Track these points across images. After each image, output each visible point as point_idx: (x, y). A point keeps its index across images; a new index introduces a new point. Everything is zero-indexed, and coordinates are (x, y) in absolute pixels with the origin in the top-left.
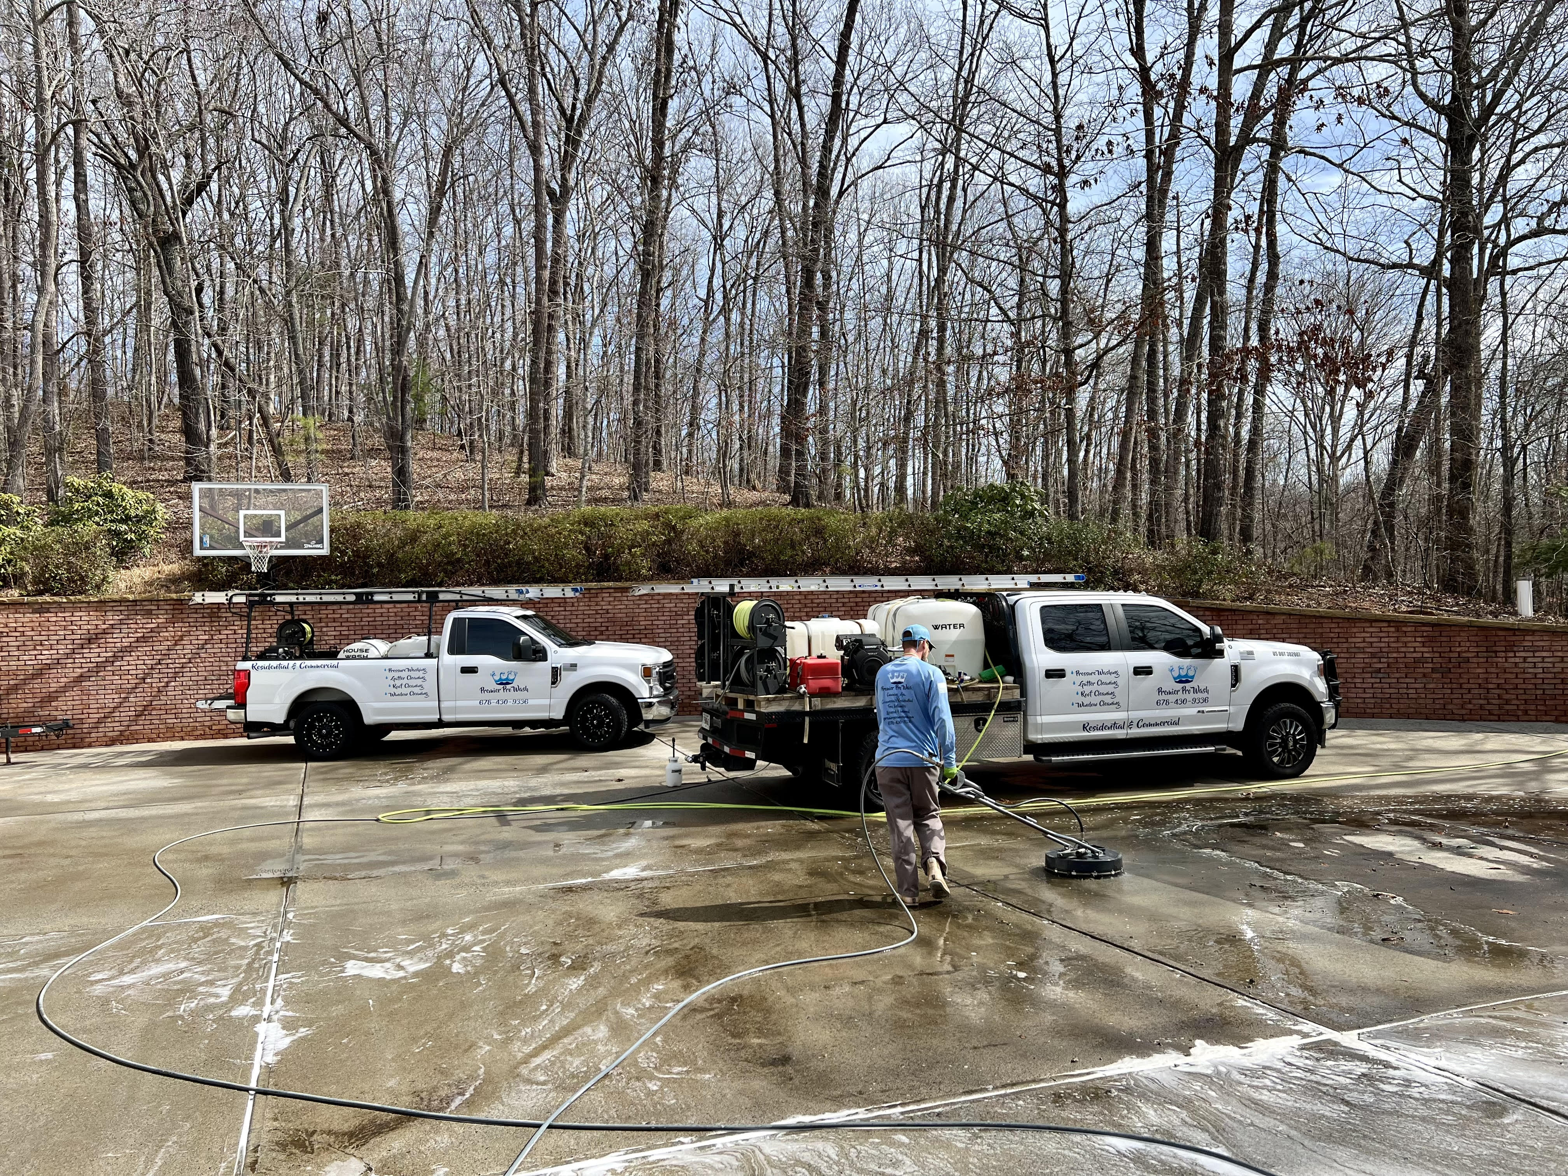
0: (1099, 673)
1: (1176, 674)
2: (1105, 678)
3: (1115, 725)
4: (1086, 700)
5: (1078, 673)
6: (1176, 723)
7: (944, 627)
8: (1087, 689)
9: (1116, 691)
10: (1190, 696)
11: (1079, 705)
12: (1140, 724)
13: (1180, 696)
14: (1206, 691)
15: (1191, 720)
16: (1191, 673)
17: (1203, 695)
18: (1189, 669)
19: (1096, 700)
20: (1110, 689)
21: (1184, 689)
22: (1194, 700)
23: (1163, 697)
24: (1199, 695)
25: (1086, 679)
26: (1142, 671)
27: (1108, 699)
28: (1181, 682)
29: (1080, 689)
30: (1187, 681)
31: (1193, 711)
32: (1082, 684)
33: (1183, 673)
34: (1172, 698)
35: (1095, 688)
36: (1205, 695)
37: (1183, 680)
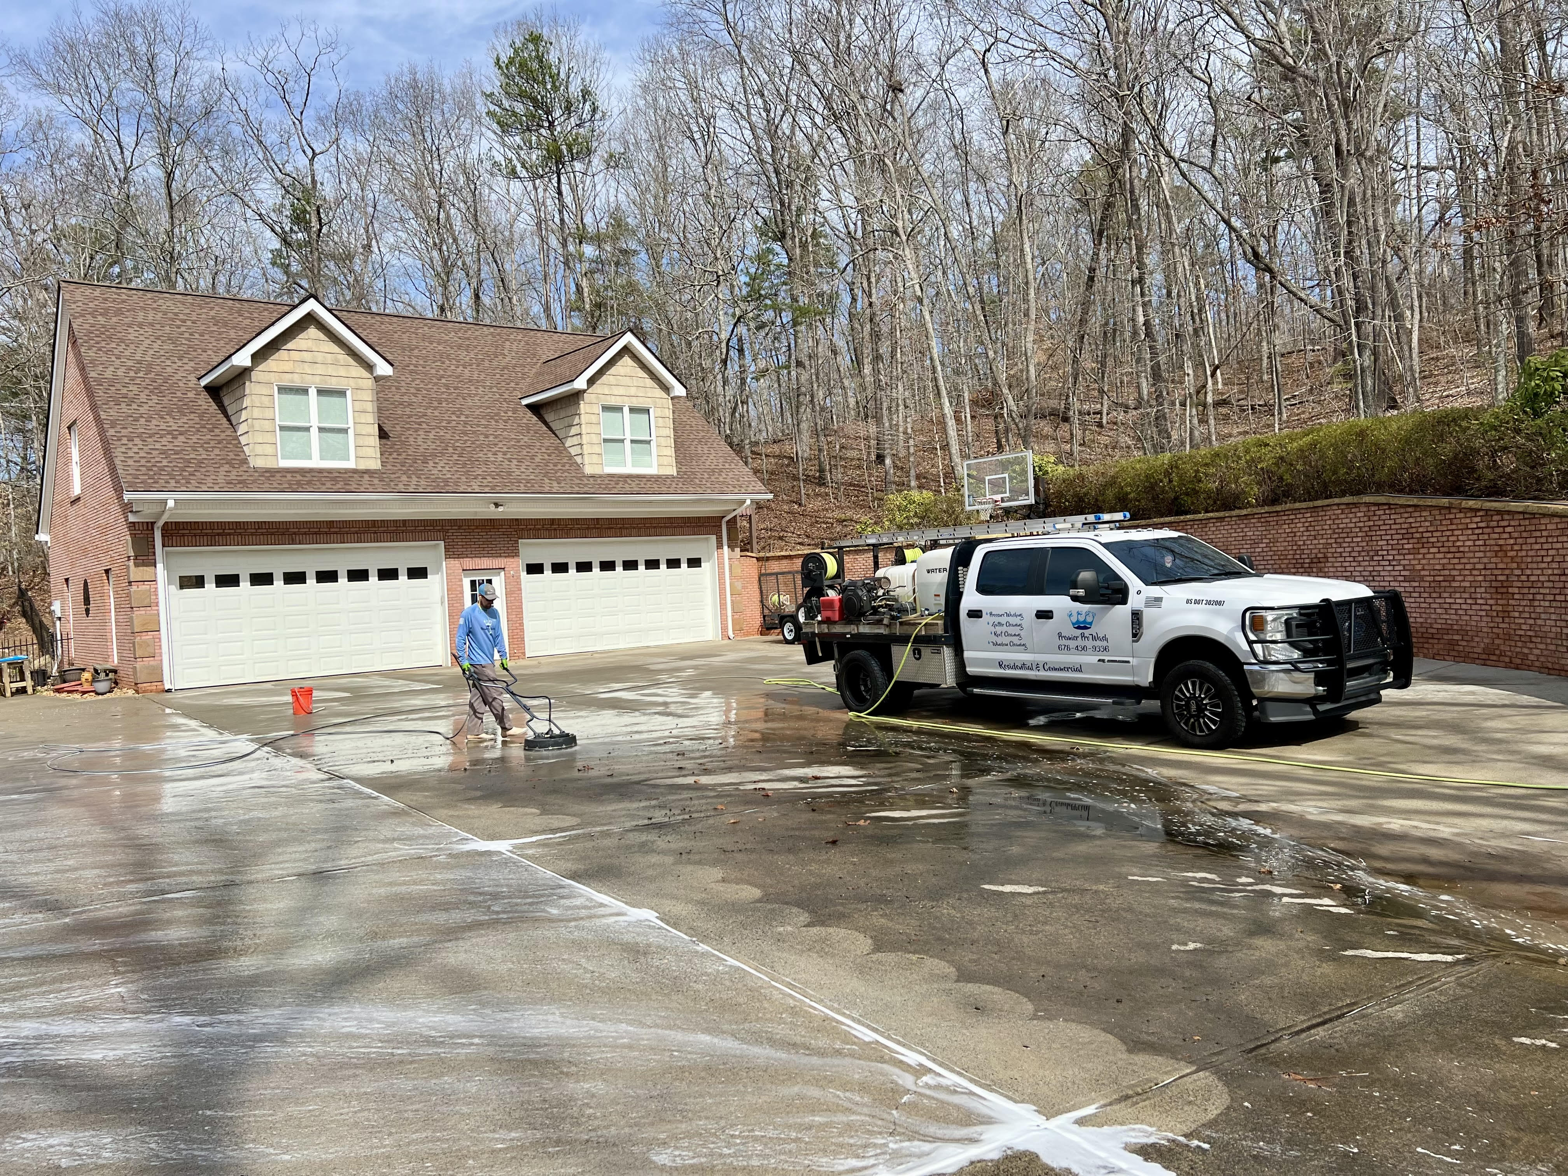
0: (1008, 615)
1: (1074, 620)
2: (1013, 620)
3: (1023, 666)
4: (999, 640)
5: (991, 614)
6: (1079, 670)
7: (933, 571)
8: (999, 629)
9: (1022, 633)
10: (1089, 643)
11: (995, 644)
12: (1045, 666)
13: (1080, 642)
14: (1105, 639)
15: (1093, 668)
16: (1089, 620)
17: (1102, 644)
18: (1087, 614)
19: (1006, 640)
20: (1016, 630)
21: (1083, 635)
22: (1094, 648)
23: (1063, 642)
24: (1098, 643)
25: (997, 620)
26: (1044, 615)
27: (1016, 640)
28: (1079, 628)
29: (993, 629)
30: (1086, 628)
31: (1094, 659)
32: (994, 625)
33: (1081, 619)
34: (1072, 644)
35: (1004, 628)
36: (1104, 643)
37: (1082, 626)
